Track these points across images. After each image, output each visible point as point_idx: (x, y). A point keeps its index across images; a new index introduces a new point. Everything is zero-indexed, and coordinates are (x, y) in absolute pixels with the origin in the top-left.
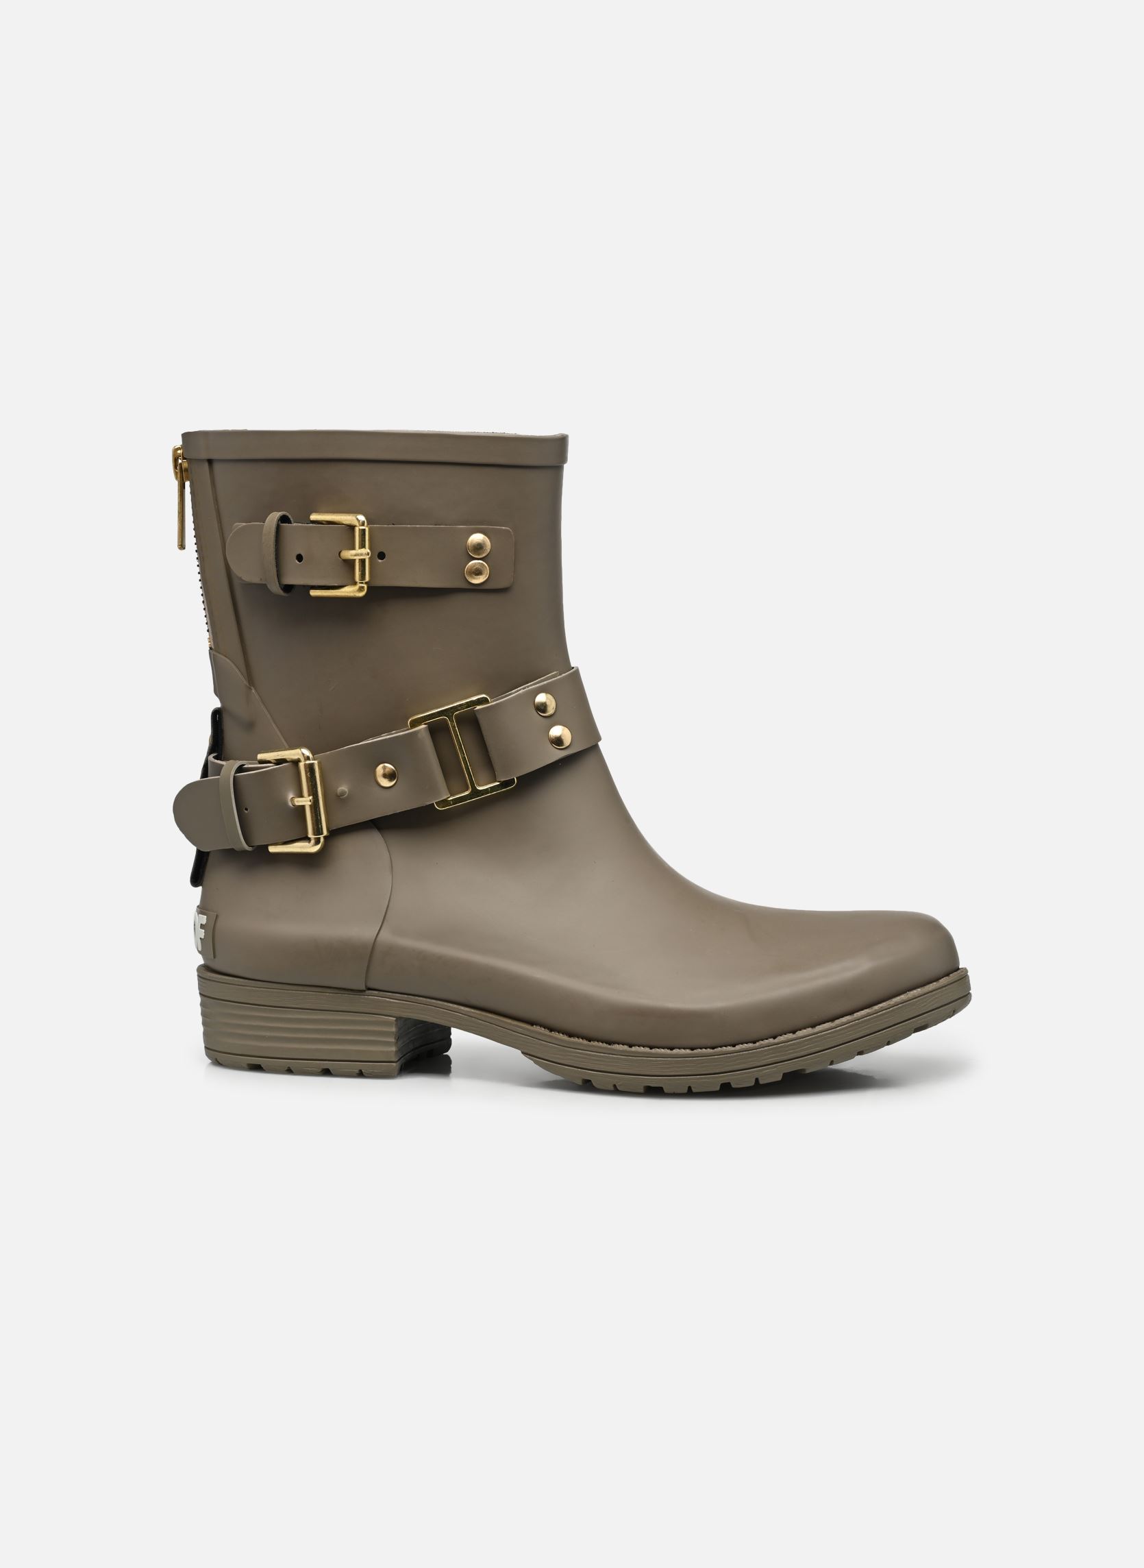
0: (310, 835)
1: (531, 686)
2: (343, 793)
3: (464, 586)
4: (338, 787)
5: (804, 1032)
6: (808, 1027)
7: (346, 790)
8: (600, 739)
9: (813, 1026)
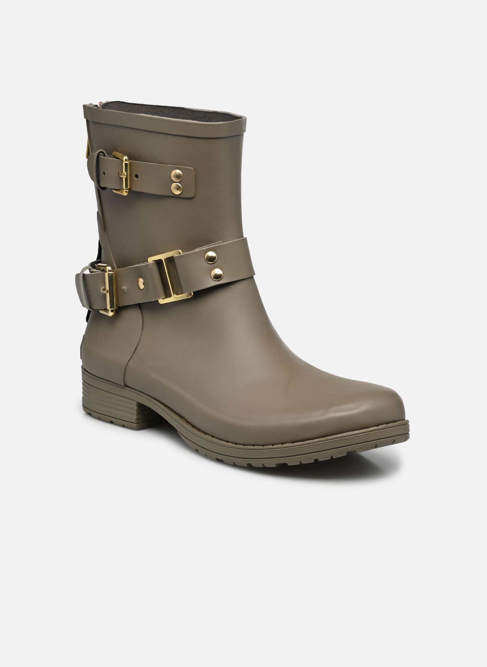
0: (109, 308)
1: (205, 248)
2: (124, 290)
3: (171, 195)
4: (123, 286)
5: (288, 445)
6: (290, 443)
7: (126, 288)
8: (254, 274)
9: (293, 442)
